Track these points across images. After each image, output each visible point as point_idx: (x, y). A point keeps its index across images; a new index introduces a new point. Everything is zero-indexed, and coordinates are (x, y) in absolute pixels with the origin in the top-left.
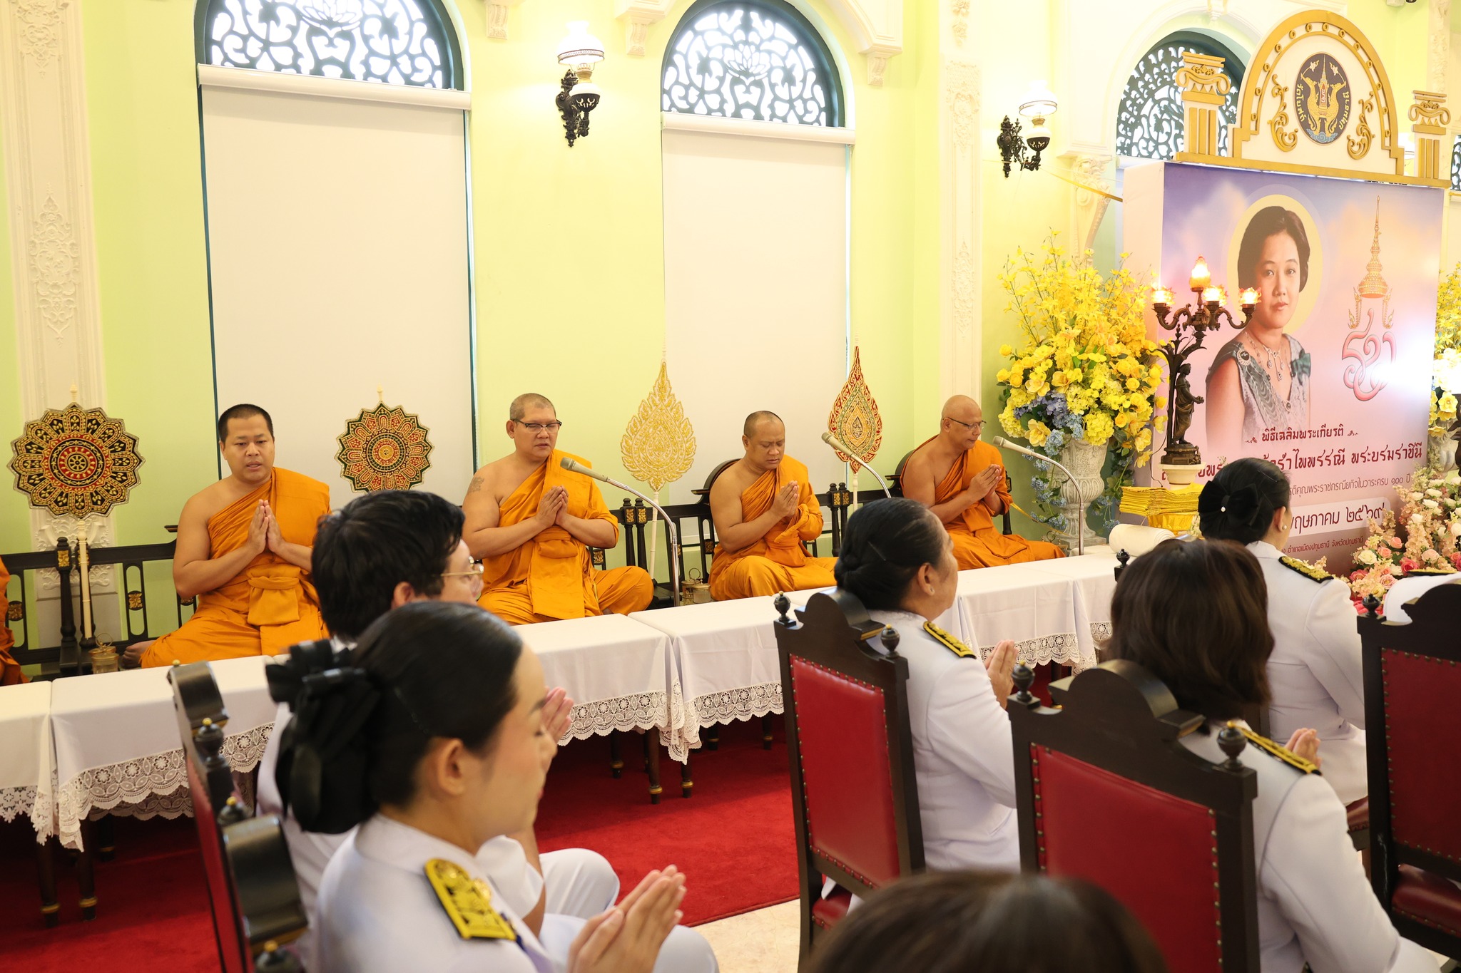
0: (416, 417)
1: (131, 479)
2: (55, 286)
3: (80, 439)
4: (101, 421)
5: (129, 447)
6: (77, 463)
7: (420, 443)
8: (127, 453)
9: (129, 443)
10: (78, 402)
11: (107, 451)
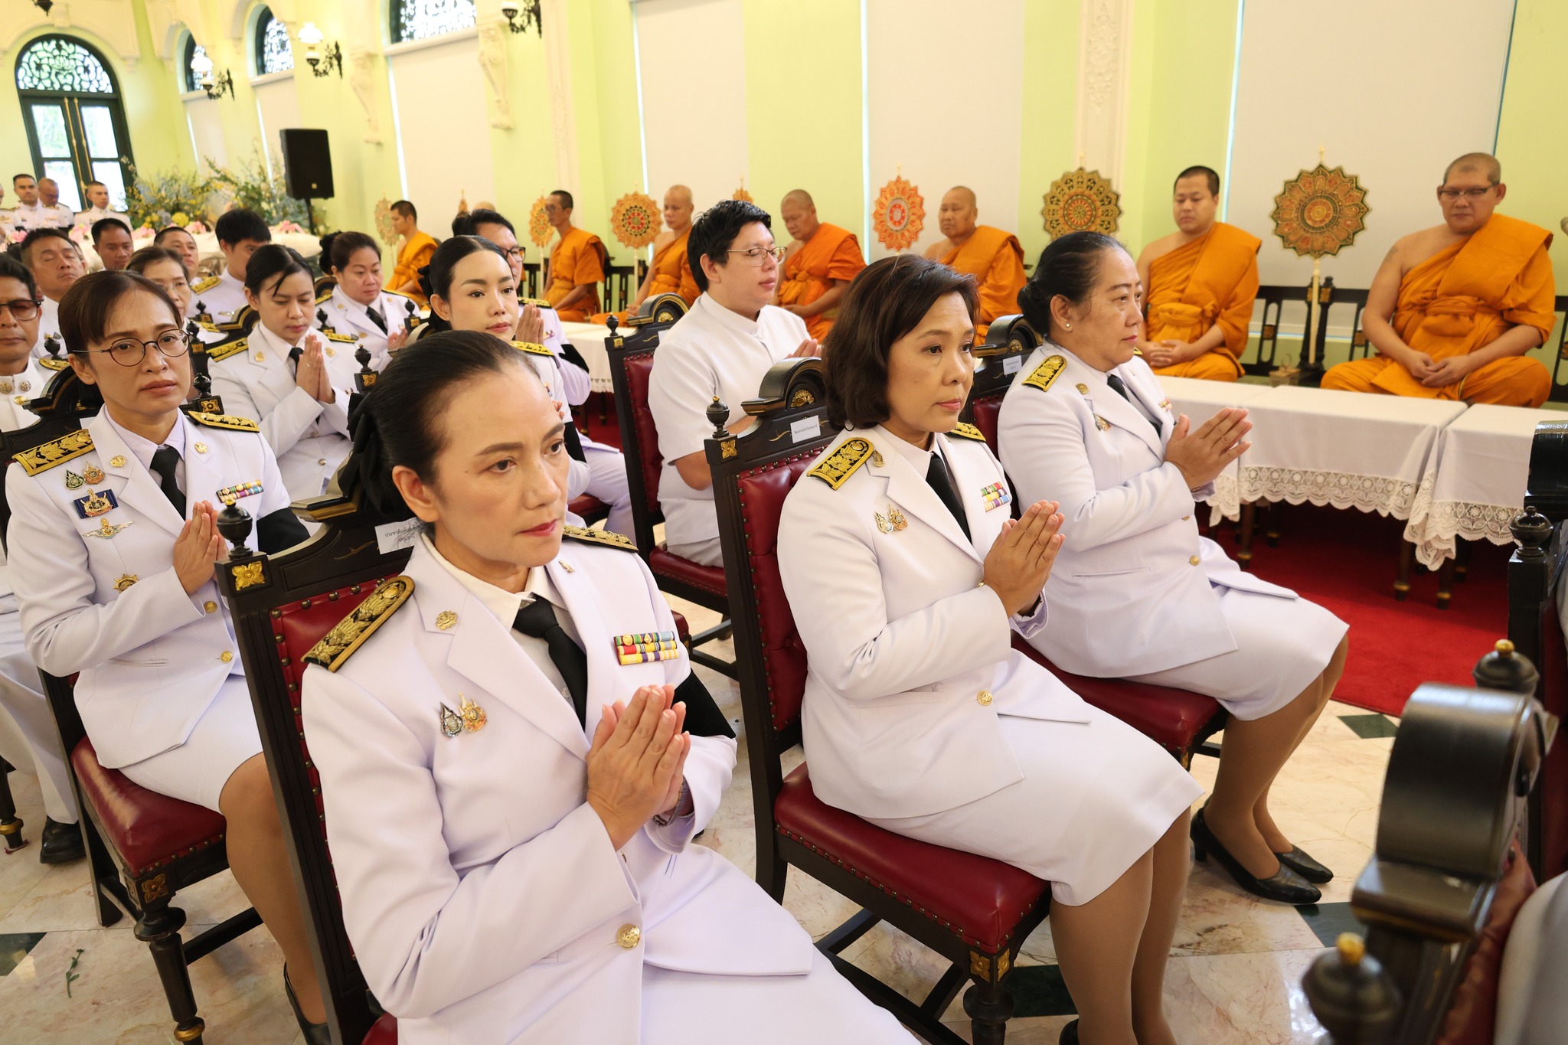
0: (1356, 178)
1: (1112, 226)
2: (1100, 74)
3: (1082, 195)
4: (1096, 180)
5: (1113, 201)
6: (1079, 213)
7: (1357, 205)
8: (1112, 207)
9: (1113, 197)
10: (1083, 165)
11: (1098, 204)
